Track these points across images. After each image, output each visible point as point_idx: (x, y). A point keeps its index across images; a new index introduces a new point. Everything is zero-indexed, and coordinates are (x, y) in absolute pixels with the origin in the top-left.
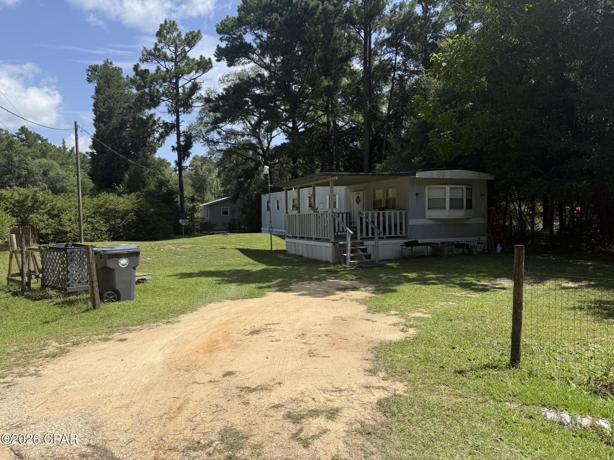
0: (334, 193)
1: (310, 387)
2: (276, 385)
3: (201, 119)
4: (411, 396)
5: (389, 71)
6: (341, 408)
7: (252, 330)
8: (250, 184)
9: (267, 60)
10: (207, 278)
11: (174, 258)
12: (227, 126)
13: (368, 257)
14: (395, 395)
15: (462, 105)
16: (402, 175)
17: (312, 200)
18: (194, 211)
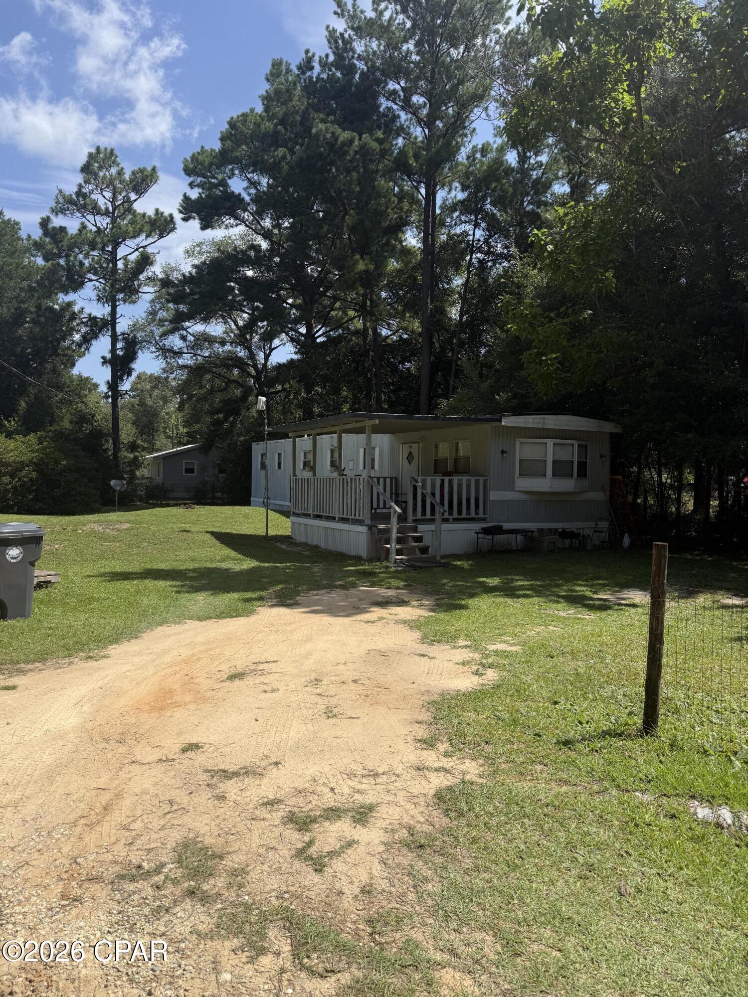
0: (373, 445)
1: (327, 769)
2: (271, 767)
3: (153, 313)
4: (489, 783)
5: (463, 253)
6: (377, 805)
7: (233, 671)
8: (233, 424)
9: (267, 223)
10: (156, 582)
11: (100, 546)
12: (198, 327)
13: (424, 550)
14: (463, 782)
15: (576, 313)
16: (480, 420)
17: (336, 455)
18: (136, 465)
